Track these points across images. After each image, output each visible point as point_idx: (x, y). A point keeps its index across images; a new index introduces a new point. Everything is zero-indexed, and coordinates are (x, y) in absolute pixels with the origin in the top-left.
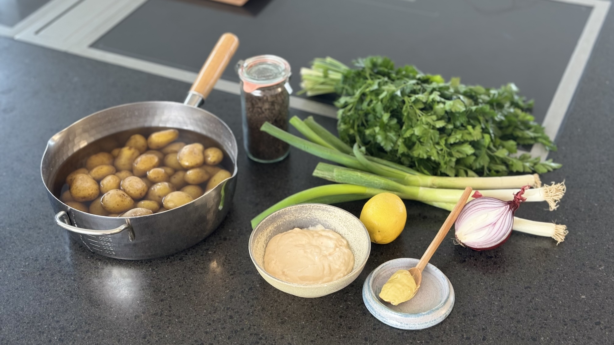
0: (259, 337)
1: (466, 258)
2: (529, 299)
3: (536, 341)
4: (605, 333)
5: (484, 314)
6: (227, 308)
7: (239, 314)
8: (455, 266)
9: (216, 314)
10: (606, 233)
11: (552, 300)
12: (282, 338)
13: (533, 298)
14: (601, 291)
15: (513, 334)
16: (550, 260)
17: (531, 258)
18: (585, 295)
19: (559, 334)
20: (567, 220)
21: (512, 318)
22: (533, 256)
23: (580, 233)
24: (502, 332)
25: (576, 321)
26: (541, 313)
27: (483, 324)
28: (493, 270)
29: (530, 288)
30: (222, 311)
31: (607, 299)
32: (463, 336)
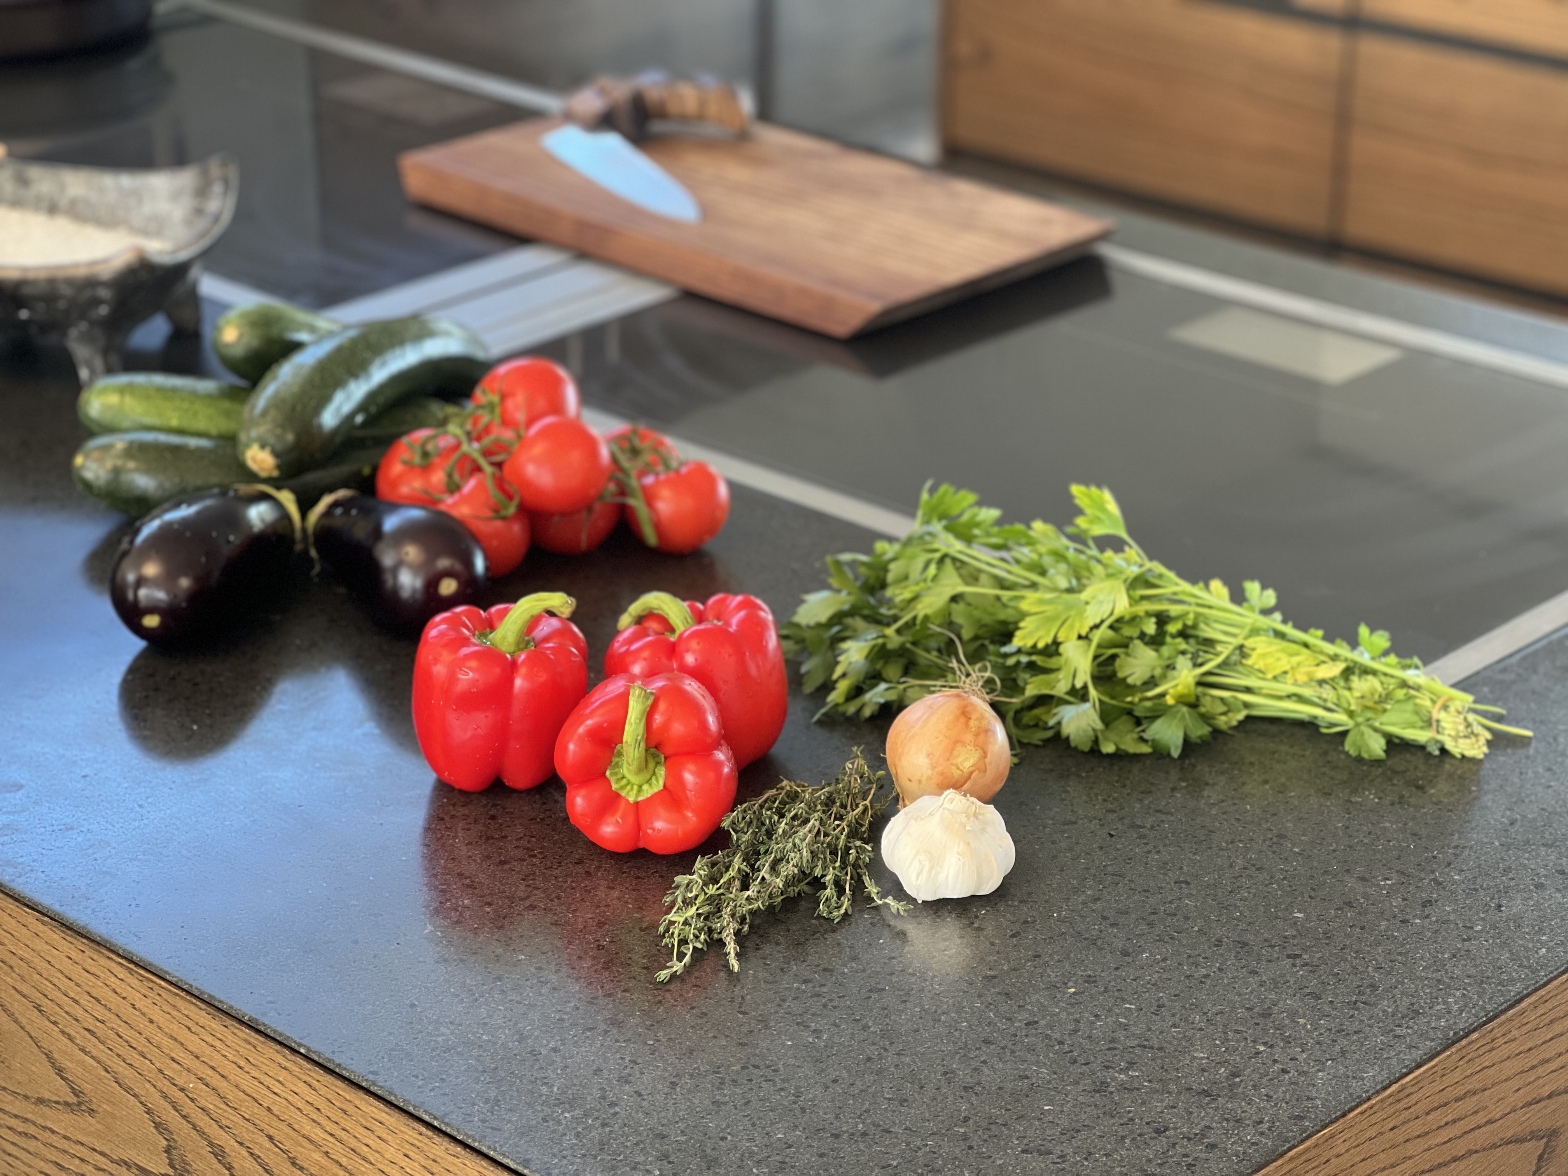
1: (1081, 819)
2: (1170, 898)
3: (1129, 956)
4: (1298, 971)
8: (1044, 827)
10: (1452, 835)
11: (1223, 907)
12: (576, 863)
13: (1180, 899)
14: (1349, 915)
15: (1085, 939)
16: (1274, 852)
17: (1232, 842)
18: (1305, 912)
19: (1189, 956)
20: (1376, 800)
21: (1104, 918)
22: (1240, 841)
23: (1387, 825)
24: (1064, 933)
25: (1247, 945)
26: (1178, 921)
27: (1031, 916)
28: (1129, 845)
29: (1187, 883)
31: (1351, 927)
32: (973, 923)
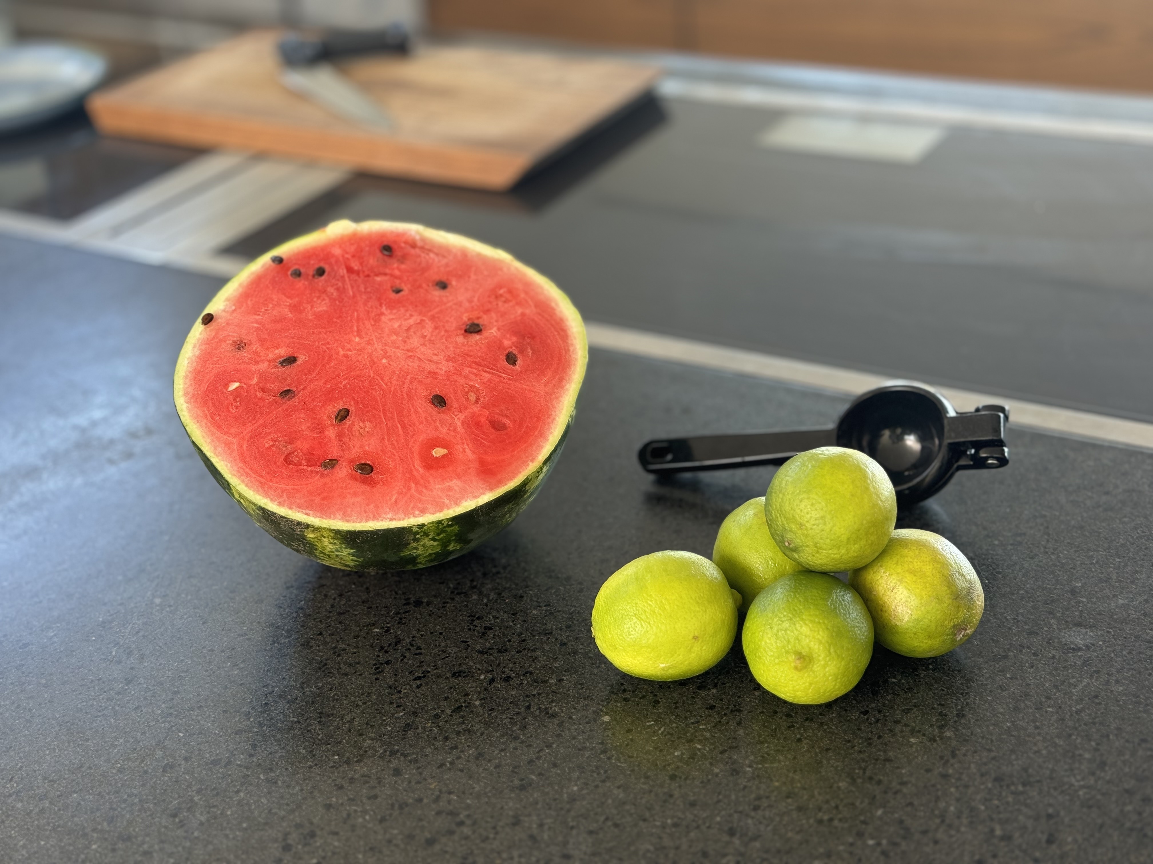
0: (458, 819)
5: (1051, 778)
6: (391, 752)
7: (418, 765)
9: (362, 764)
30: (380, 757)
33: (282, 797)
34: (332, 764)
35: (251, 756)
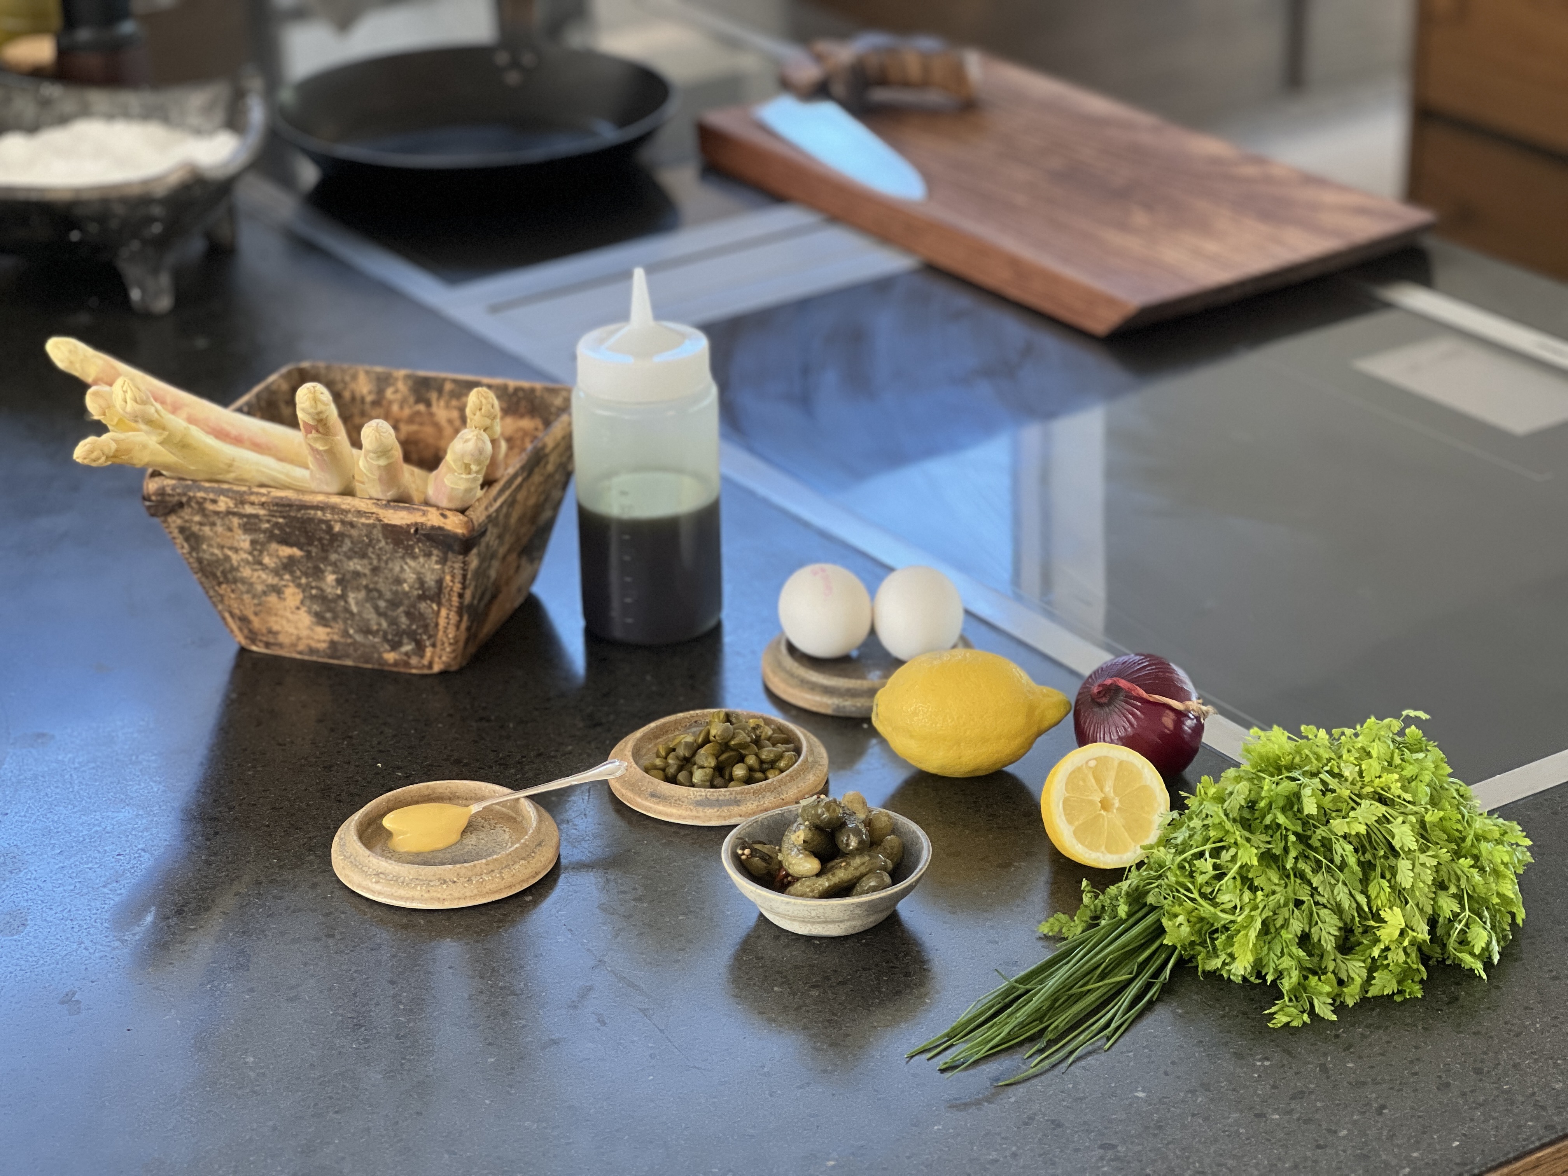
18: (1149, 1092)
33: (206, 877)
34: (267, 864)
35: (208, 839)
